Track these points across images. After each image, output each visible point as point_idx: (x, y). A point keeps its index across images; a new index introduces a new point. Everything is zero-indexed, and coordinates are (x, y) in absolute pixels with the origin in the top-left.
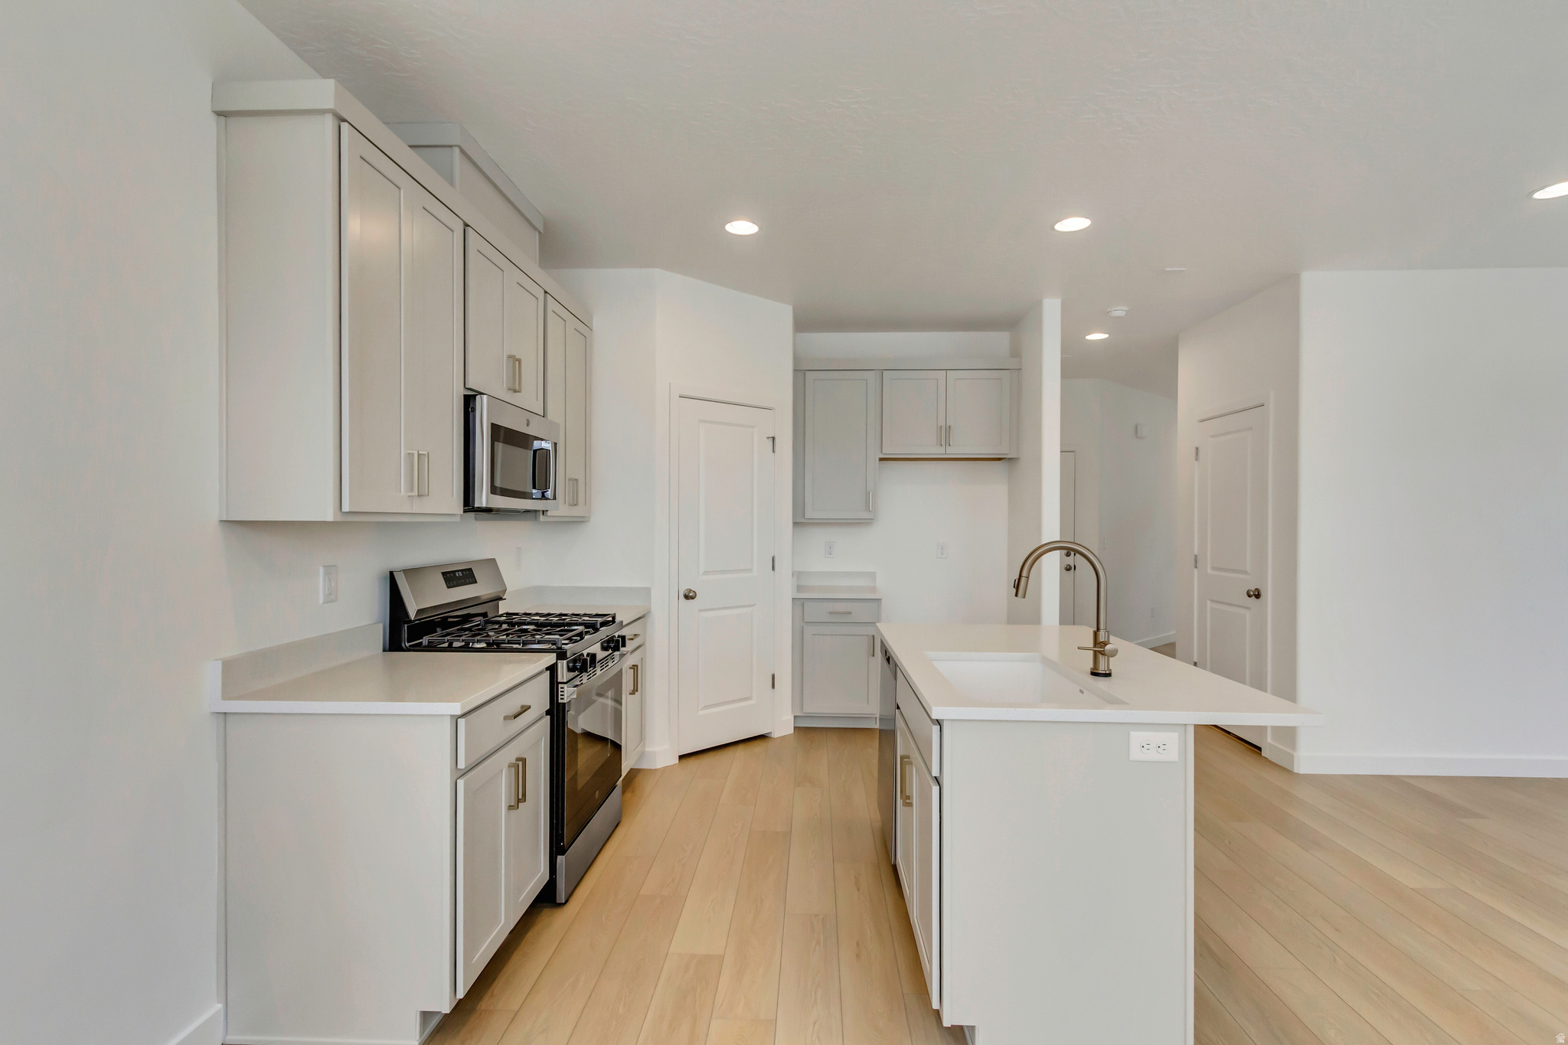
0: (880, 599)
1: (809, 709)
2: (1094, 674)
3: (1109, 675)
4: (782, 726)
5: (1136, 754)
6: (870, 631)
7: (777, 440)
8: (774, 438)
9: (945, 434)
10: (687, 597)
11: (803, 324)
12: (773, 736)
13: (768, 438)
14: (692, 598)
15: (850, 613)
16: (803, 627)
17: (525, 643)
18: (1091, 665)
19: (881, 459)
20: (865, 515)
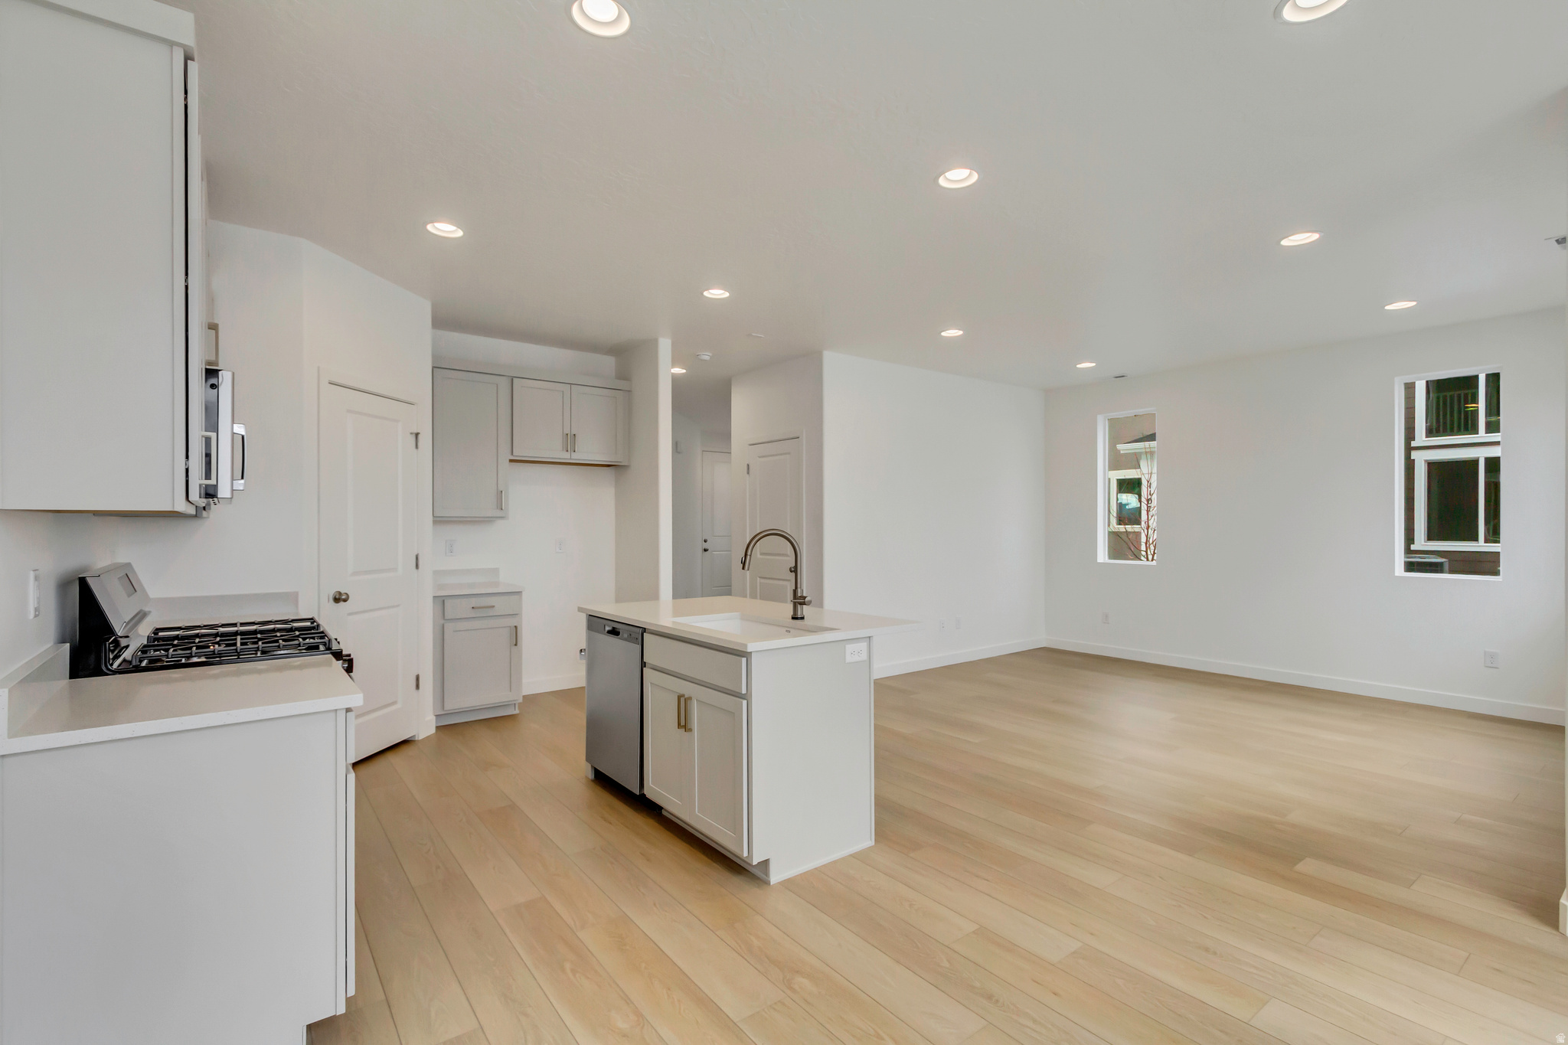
0: (521, 592)
1: (450, 706)
2: (793, 618)
3: (803, 618)
4: (424, 727)
5: (849, 659)
6: (512, 622)
7: (420, 436)
8: (417, 435)
9: (570, 441)
10: (337, 600)
11: (442, 321)
12: (416, 739)
13: (411, 433)
14: (345, 600)
15: (494, 606)
16: (443, 625)
17: (188, 657)
18: (791, 613)
19: (511, 461)
20: (499, 513)
